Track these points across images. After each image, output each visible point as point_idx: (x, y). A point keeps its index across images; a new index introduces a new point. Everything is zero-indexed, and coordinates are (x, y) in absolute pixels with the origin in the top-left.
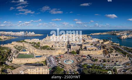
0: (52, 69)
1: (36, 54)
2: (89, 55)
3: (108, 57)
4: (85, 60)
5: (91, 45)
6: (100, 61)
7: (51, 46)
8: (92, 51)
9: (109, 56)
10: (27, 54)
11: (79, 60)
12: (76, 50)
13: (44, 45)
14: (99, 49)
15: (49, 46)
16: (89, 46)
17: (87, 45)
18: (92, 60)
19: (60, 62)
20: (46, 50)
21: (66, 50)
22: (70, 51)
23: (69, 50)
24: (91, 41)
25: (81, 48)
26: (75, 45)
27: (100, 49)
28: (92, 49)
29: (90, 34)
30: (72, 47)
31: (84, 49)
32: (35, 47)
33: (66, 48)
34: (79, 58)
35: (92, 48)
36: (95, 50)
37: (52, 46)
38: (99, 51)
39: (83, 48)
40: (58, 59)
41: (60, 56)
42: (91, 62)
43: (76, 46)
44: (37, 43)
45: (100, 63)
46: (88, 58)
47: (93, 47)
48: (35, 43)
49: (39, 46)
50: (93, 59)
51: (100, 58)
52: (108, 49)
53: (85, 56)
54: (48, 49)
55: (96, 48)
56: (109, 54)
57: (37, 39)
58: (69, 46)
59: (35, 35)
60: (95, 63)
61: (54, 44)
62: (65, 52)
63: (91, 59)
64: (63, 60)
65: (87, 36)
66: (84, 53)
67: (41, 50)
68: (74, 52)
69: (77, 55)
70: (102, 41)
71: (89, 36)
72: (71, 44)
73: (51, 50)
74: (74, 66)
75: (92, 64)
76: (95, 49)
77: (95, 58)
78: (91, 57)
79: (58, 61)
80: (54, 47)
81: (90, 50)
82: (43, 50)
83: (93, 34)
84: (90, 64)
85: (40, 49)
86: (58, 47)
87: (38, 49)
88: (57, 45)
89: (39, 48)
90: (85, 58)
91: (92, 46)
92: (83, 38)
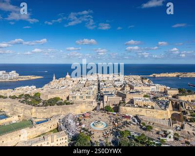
0: (71, 141)
1: (36, 118)
2: (136, 117)
3: (178, 128)
4: (128, 124)
5: (145, 96)
6: (158, 133)
7: (65, 99)
8: (144, 110)
9: (182, 127)
10: (14, 122)
11: (116, 124)
12: (113, 105)
13: (50, 97)
14: (161, 106)
15: (61, 98)
16: (138, 99)
17: (135, 97)
18: (141, 127)
19: (83, 126)
20: (56, 106)
21: (95, 104)
22: (101, 106)
23: (99, 104)
24: (148, 90)
25: (122, 102)
26: (112, 94)
27: (163, 107)
28: (145, 105)
29: (151, 76)
30: (106, 97)
31: (128, 103)
32: (29, 103)
33: (95, 100)
34: (116, 120)
35: (145, 103)
36: (153, 108)
37: (68, 98)
38: (160, 111)
39: (126, 102)
40: (80, 120)
41: (83, 115)
42: (139, 129)
43: (115, 97)
44: (33, 95)
45: (157, 136)
46: (135, 122)
47: (148, 100)
48: (27, 96)
49: (39, 100)
50: (144, 124)
51: (158, 125)
52: (185, 113)
53: (129, 117)
54: (61, 104)
55: (154, 104)
56: (184, 122)
57: (30, 87)
58: (100, 98)
59: (20, 79)
60: (147, 133)
61: (72, 93)
62: (92, 109)
63: (140, 125)
64: (90, 123)
65: (142, 78)
66: (129, 111)
67: (45, 107)
68: (110, 108)
69: (115, 113)
70: (176, 92)
71: (146, 79)
72: (105, 92)
73: (65, 105)
74: (107, 133)
75: (139, 134)
76: (152, 106)
77: (147, 124)
78: (139, 121)
79: (80, 124)
80: (70, 99)
81: (140, 107)
82: (49, 107)
83: (158, 76)
84: (135, 133)
85: (42, 106)
86: (78, 99)
87: (39, 106)
88: (78, 94)
89: (41, 104)
90: (128, 121)
91: (147, 98)
92: (131, 82)
